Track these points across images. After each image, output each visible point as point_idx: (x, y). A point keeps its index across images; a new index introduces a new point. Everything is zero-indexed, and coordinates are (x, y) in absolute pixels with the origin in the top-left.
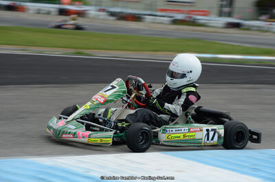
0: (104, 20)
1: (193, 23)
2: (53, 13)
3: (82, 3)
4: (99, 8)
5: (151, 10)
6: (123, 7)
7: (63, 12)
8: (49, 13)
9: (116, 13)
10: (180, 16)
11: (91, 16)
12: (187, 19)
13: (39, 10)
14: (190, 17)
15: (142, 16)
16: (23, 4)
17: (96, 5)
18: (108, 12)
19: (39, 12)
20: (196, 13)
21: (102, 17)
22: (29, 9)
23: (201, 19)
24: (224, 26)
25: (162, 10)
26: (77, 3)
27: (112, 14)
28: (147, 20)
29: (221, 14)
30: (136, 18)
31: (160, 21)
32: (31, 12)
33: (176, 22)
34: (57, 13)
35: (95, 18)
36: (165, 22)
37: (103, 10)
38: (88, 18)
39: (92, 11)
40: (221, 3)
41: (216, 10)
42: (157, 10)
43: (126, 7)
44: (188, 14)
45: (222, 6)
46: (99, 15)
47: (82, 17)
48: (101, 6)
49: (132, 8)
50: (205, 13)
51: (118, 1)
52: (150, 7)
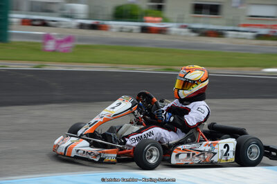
0: (186, 36)
2: (135, 31)
4: (180, 24)
5: (233, 25)
6: (204, 23)
7: (145, 30)
8: (131, 31)
9: (197, 29)
10: (263, 31)
11: (173, 33)
12: (271, 34)
13: (122, 28)
14: (275, 32)
15: (224, 32)
16: (106, 22)
17: (177, 22)
18: (189, 28)
19: (121, 30)
21: (183, 34)
22: (111, 28)
25: (245, 25)
27: (194, 30)
28: (230, 36)
30: (218, 34)
31: (243, 37)
32: (114, 30)
33: (259, 37)
34: (139, 31)
35: (176, 35)
36: (249, 37)
37: (185, 27)
38: (170, 35)
39: (173, 27)
42: (239, 26)
43: (208, 23)
44: (272, 28)
46: (181, 32)
47: (164, 34)
48: (182, 22)
49: (214, 24)
51: (200, 17)
52: (233, 22)
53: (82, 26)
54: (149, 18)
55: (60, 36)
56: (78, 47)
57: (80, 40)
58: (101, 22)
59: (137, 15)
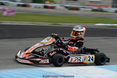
0: (63, 10)
1: (101, 11)
3: (54, 3)
4: (61, 5)
6: (71, 4)
7: (46, 7)
8: (40, 8)
10: (95, 8)
11: (57, 8)
12: (98, 9)
13: (36, 6)
14: (100, 8)
15: (79, 8)
16: (29, 4)
17: (59, 4)
18: (65, 7)
19: (36, 7)
20: (102, 6)
21: (62, 9)
22: (31, 6)
23: (105, 9)
24: (114, 11)
25: (88, 5)
26: (51, 3)
27: (67, 7)
28: (81, 10)
29: (113, 7)
30: (77, 9)
31: (87, 10)
32: (33, 7)
33: (94, 10)
34: (43, 7)
35: (59, 9)
36: (90, 11)
37: (63, 6)
38: (56, 9)
39: (58, 6)
40: (113, 2)
41: (111, 5)
42: (85, 6)
43: (73, 4)
44: (99, 7)
45: (113, 3)
46: (61, 8)
47: (54, 9)
48: (62, 4)
49: (75, 5)
50: (106, 6)
51: (69, 2)
52: (83, 4)
53: (19, 5)
54: (47, 2)
55: (9, 9)
56: (17, 14)
57: (18, 11)
58: (27, 4)
59: (42, 1)
